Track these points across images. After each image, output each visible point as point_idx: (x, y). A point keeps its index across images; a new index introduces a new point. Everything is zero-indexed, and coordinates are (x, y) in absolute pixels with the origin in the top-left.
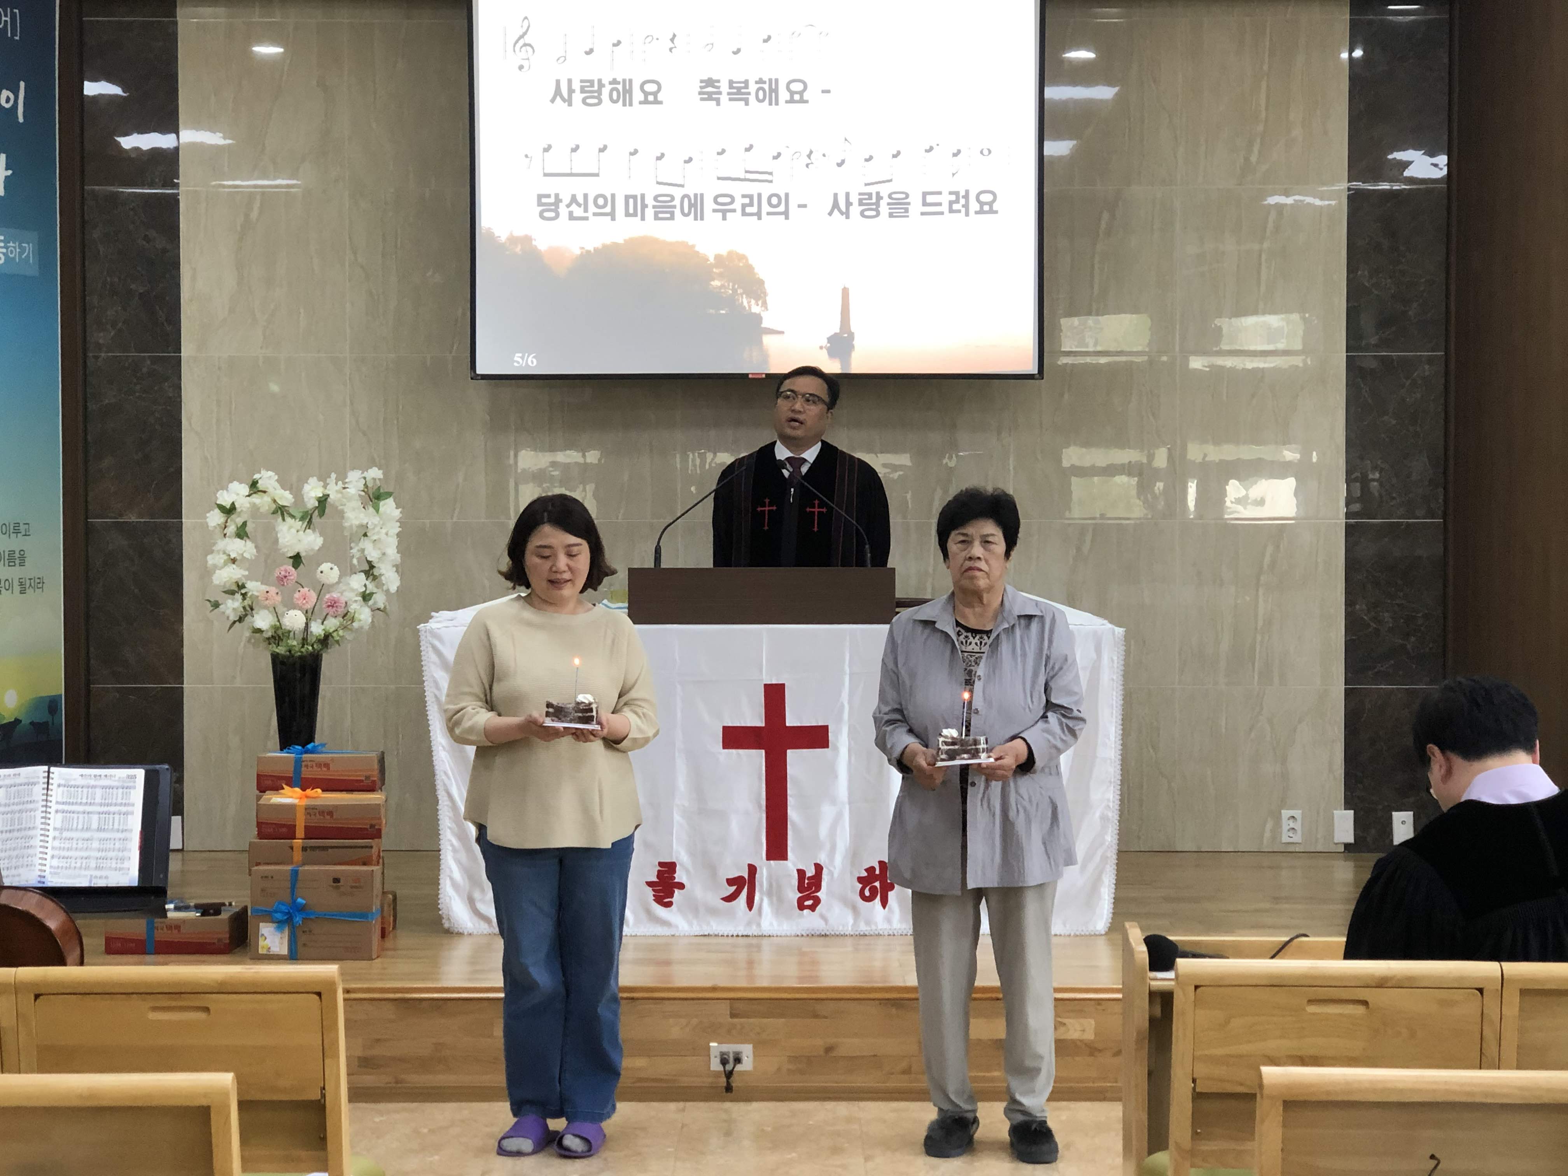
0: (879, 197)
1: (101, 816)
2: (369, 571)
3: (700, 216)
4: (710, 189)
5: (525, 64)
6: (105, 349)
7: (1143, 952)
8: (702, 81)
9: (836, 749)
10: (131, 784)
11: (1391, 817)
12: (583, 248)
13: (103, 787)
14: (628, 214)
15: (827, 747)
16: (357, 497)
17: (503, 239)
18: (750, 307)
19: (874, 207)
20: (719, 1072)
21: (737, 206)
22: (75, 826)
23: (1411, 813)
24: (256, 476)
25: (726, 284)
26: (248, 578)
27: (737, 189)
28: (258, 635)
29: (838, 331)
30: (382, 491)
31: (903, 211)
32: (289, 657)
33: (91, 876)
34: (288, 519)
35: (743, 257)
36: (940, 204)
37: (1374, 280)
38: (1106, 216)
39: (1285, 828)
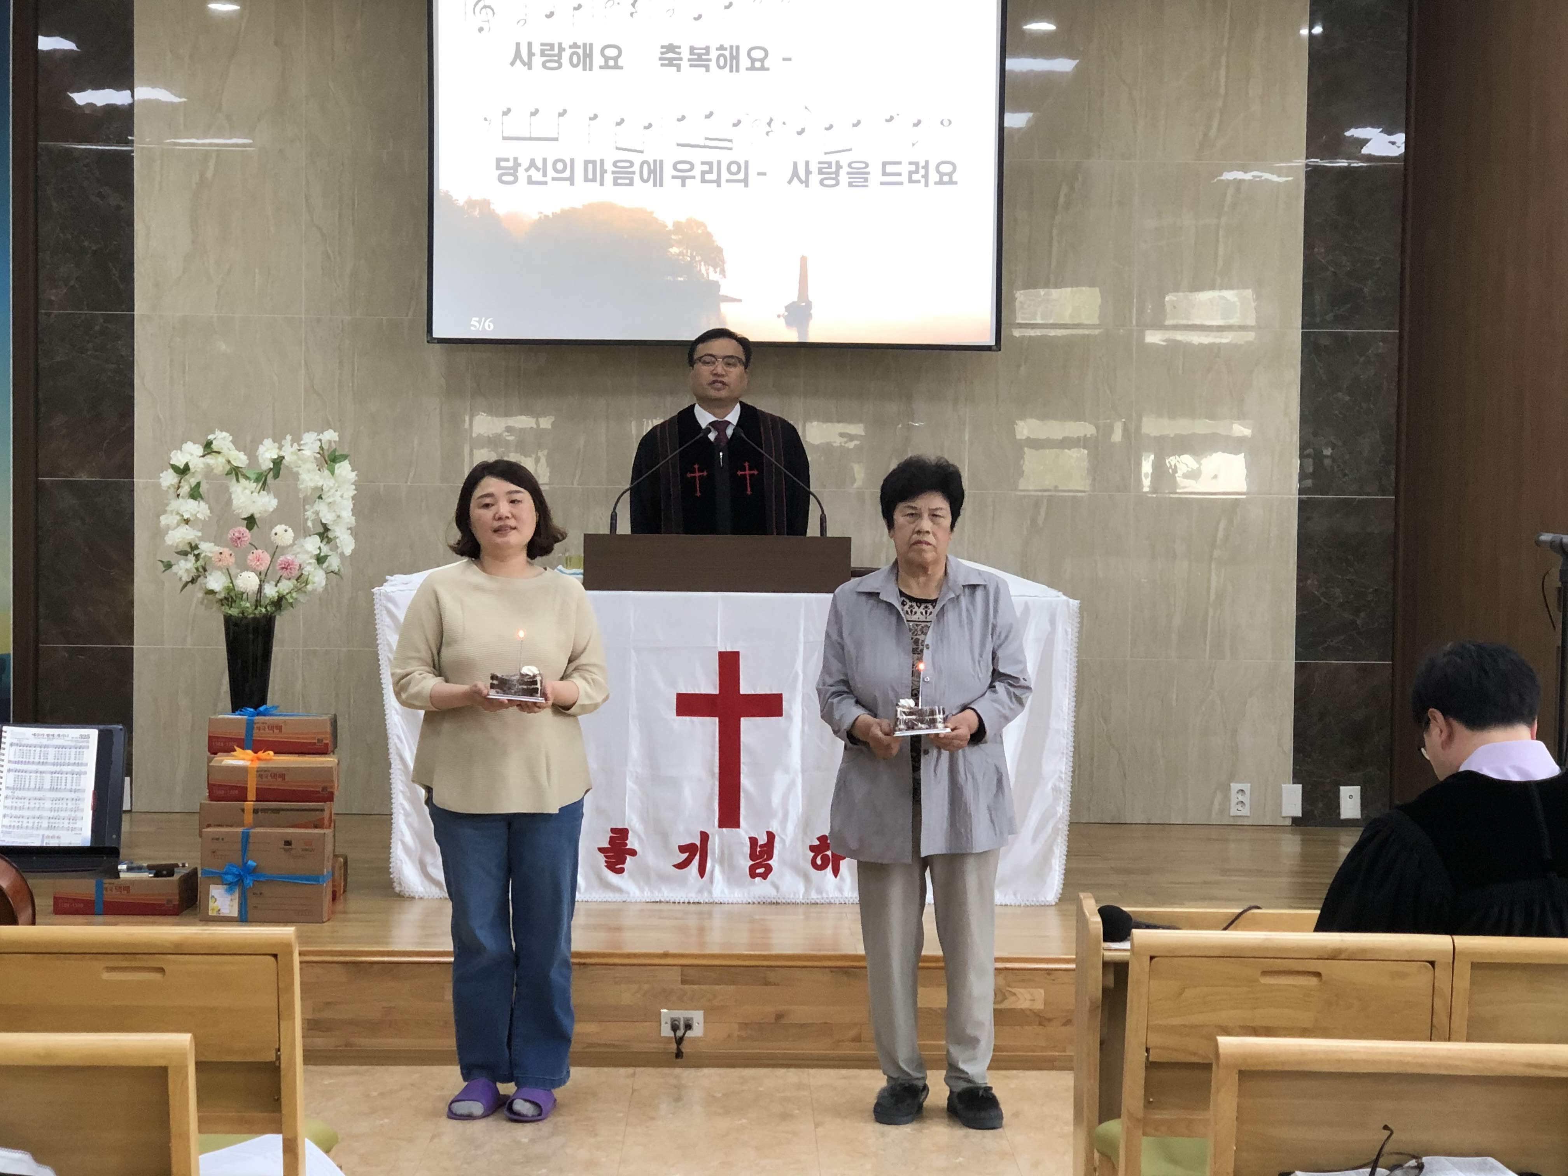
0: (839, 167)
1: (54, 775)
2: (323, 533)
3: (659, 182)
4: (670, 156)
5: (485, 26)
6: (56, 306)
7: (1097, 923)
8: (662, 47)
9: (790, 718)
10: (85, 744)
11: (1338, 791)
12: (541, 213)
13: (56, 747)
14: (586, 179)
15: (781, 715)
16: (312, 459)
17: (461, 202)
18: (708, 274)
19: (834, 176)
20: (670, 1038)
21: (696, 172)
22: (27, 786)
23: (1359, 787)
24: (211, 437)
25: (685, 251)
26: (201, 539)
27: (697, 156)
28: (210, 597)
29: (796, 300)
30: (337, 454)
31: (863, 180)
32: (241, 619)
33: (43, 836)
34: (242, 480)
35: (701, 225)
36: (899, 174)
37: (1330, 257)
38: (1064, 189)
39: (1234, 801)
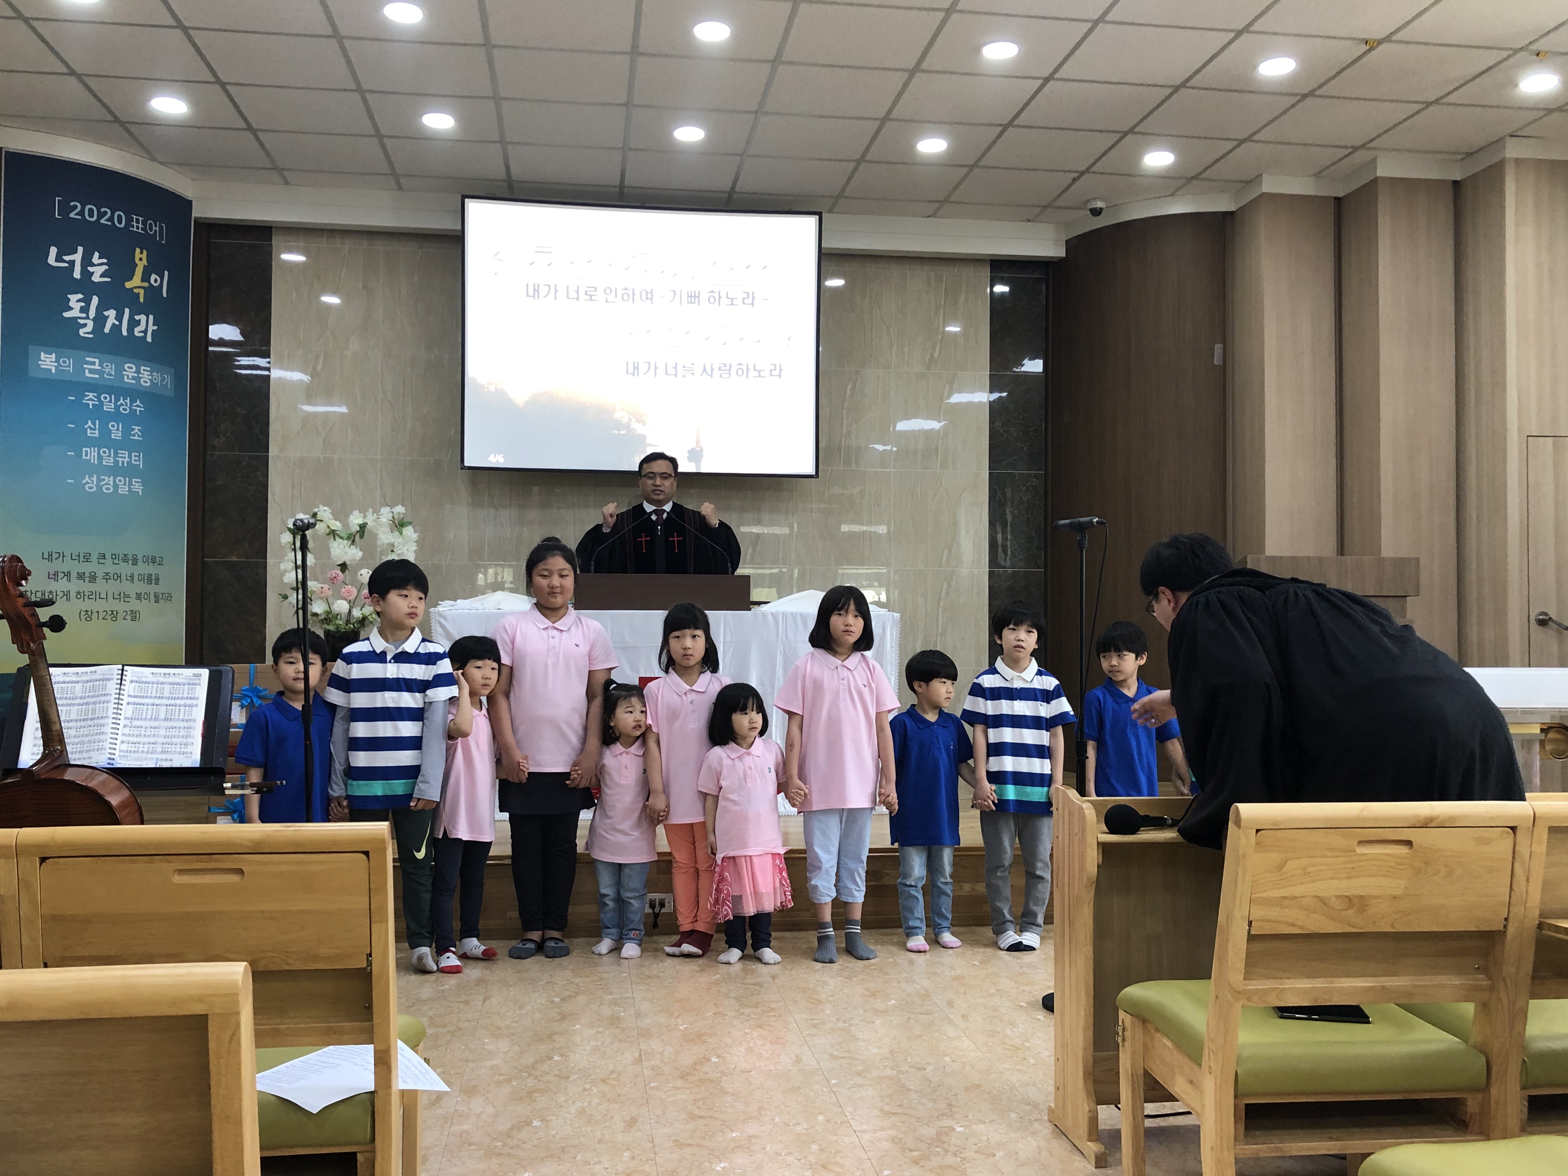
1: (168, 707)
6: (218, 449)
10: (197, 681)
13: (171, 684)
16: (387, 525)
17: (483, 383)
24: (316, 510)
25: (625, 416)
28: (315, 618)
29: (694, 446)
30: (404, 521)
33: (157, 759)
34: (338, 540)
38: (850, 385)
